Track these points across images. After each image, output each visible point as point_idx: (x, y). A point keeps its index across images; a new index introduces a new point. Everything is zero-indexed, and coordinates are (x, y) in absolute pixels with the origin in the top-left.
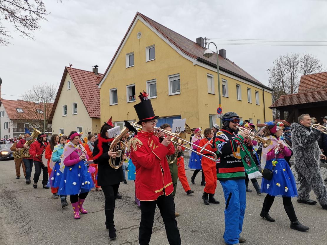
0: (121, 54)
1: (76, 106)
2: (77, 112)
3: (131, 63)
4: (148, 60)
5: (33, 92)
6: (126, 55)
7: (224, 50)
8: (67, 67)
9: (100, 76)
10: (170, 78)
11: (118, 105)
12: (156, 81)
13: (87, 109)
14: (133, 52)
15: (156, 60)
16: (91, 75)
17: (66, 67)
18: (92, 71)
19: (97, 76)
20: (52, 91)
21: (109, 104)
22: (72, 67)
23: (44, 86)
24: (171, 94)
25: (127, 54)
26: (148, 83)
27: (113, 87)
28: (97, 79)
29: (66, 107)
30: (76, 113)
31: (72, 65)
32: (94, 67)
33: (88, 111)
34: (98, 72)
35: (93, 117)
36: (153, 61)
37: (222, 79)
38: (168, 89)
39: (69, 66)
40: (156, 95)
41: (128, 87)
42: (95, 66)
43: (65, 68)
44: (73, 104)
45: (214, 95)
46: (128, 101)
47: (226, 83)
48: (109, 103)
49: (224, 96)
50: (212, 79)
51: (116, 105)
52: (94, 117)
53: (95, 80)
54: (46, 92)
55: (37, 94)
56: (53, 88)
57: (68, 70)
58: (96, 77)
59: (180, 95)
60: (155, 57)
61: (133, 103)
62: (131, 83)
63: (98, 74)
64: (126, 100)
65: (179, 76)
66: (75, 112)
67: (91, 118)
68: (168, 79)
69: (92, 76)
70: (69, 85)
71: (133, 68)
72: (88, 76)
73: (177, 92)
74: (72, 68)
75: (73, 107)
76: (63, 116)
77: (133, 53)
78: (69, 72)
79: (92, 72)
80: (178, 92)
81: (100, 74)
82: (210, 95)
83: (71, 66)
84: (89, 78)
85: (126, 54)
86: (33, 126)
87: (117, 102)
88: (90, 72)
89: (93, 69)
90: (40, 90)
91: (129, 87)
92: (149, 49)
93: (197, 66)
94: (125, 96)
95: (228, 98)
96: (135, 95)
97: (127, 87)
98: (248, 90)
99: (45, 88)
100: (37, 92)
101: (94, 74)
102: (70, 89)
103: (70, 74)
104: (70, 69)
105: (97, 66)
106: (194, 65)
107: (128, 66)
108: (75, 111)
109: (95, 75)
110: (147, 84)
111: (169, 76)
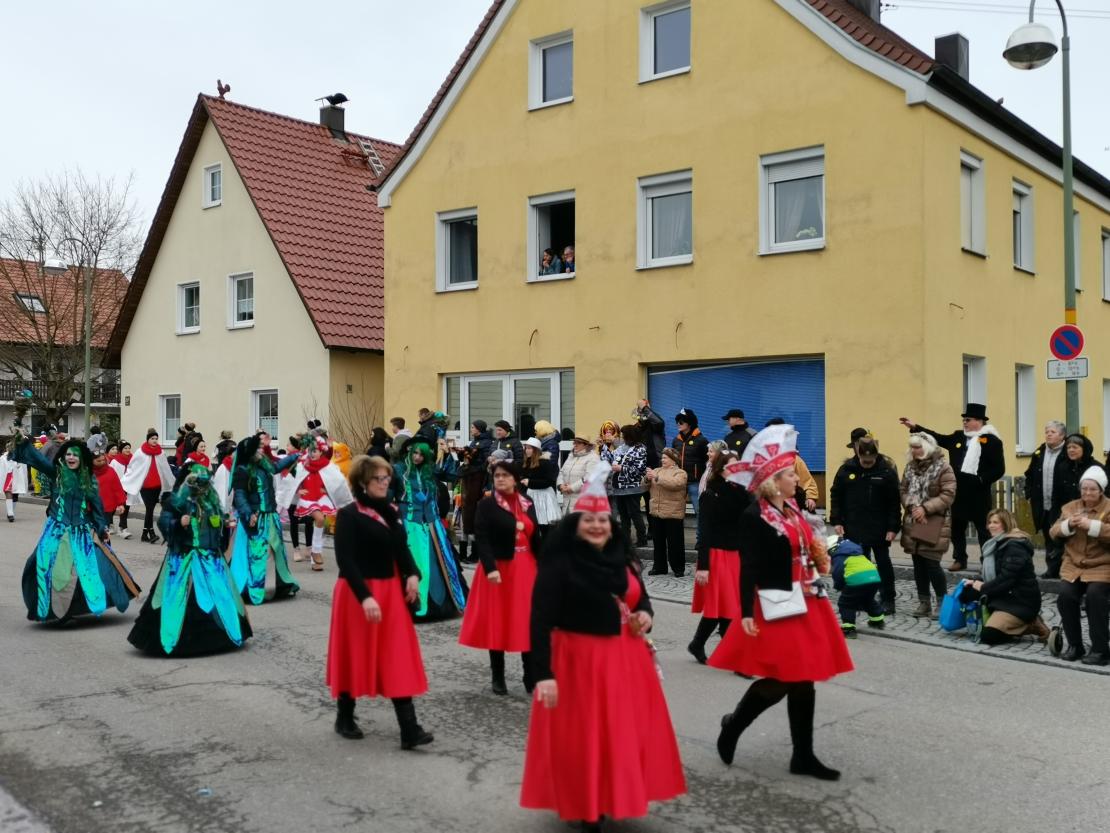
0: (502, 39)
1: (244, 286)
2: (251, 316)
3: (554, 83)
4: (648, 74)
5: (19, 212)
6: (529, 45)
7: (960, 39)
8: (208, 98)
9: (354, 148)
10: (767, 167)
11: (481, 292)
12: (689, 181)
13: (311, 303)
14: (571, 30)
15: (694, 75)
16: (313, 137)
17: (200, 95)
18: (317, 121)
19: (342, 143)
20: (104, 210)
21: (434, 284)
22: (228, 97)
23: (71, 186)
24: (769, 248)
25: (536, 43)
26: (645, 188)
27: (457, 203)
28: (341, 159)
29: (192, 294)
30: (248, 323)
31: (228, 88)
32: (327, 104)
33: (316, 315)
34: (348, 128)
35: (337, 344)
36: (680, 80)
37: (1015, 179)
38: (756, 224)
39: (216, 94)
40: (686, 248)
41: (534, 206)
42: (330, 99)
43: (196, 99)
44: (233, 277)
45: (983, 257)
46: (533, 276)
47: (1025, 202)
48: (432, 281)
49: (1018, 267)
50: (976, 176)
51: (471, 294)
52: (343, 342)
53: (333, 166)
54: (80, 214)
55: (39, 221)
56: (113, 194)
57: (214, 112)
58: (338, 152)
59: (823, 253)
60: (692, 60)
61: (560, 285)
62: (552, 188)
63: (345, 136)
64: (524, 270)
65: (821, 157)
66: (244, 316)
67: (326, 347)
68: (760, 169)
69: (317, 146)
70: (213, 184)
71: (566, 109)
72: (304, 143)
73: (802, 238)
74: (230, 104)
75: (232, 289)
76: (179, 331)
77: (569, 34)
78: (218, 122)
79: (318, 127)
80: (807, 237)
81: (355, 136)
82: (969, 258)
83: (223, 90)
84: (308, 152)
85: (532, 41)
86: (15, 371)
87: (475, 277)
88: (312, 125)
89: (323, 111)
90: (49, 205)
91: (540, 208)
92: (655, 18)
93: (923, 112)
94: (521, 249)
95: (1032, 274)
96: (572, 244)
97: (528, 207)
98: (1104, 238)
99: (75, 197)
100: (34, 211)
101: (329, 134)
102: (217, 203)
103: (223, 132)
104: (218, 105)
105: (340, 98)
106: (912, 106)
107: (537, 102)
108: (241, 312)
109: (332, 141)
110: (639, 195)
111: (762, 156)
